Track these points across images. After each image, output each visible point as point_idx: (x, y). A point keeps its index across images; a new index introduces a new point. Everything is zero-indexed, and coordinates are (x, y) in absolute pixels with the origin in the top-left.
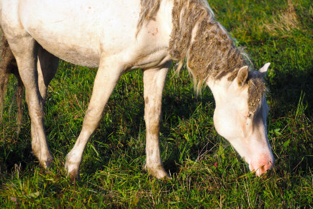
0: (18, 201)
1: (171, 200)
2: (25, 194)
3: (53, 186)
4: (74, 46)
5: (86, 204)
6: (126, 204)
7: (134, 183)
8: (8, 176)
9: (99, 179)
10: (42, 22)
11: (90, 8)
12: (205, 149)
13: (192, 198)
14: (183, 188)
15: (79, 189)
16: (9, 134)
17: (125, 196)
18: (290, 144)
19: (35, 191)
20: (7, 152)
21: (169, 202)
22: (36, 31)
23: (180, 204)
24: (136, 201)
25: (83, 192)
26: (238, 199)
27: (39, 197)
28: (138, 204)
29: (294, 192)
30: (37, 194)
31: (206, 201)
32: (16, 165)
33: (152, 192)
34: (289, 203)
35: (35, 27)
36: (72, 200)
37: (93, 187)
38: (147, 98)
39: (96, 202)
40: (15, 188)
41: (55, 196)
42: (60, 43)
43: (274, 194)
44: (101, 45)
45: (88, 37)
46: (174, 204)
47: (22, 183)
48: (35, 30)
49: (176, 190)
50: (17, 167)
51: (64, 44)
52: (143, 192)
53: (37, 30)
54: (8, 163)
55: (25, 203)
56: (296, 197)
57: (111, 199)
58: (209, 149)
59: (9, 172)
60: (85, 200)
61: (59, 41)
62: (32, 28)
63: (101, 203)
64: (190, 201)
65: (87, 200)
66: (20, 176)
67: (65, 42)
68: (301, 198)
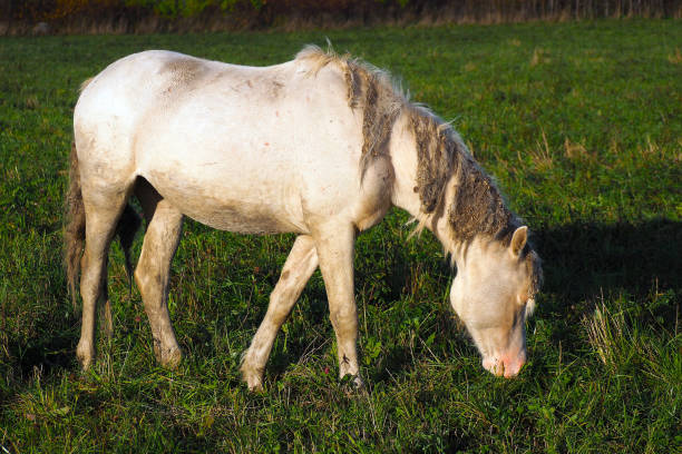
0: (37, 420)
1: (262, 420)
2: (48, 410)
3: (90, 399)
4: (232, 201)
5: (136, 425)
6: (196, 425)
7: (207, 396)
8: (24, 384)
9: (156, 389)
10: (178, 164)
11: (267, 144)
12: (311, 347)
13: (292, 418)
14: (279, 402)
15: (128, 403)
16: (26, 322)
17: (194, 414)
18: (435, 340)
19: (62, 405)
20: (23, 349)
21: (258, 423)
22: (166, 178)
23: (274, 426)
24: (210, 421)
25: (133, 408)
26: (359, 419)
27: (68, 415)
28: (213, 425)
29: (441, 411)
30: (66, 410)
31: (312, 422)
32: (36, 368)
33: (234, 407)
34: (433, 426)
35: (164, 171)
36: (117, 419)
37: (147, 401)
38: (288, 272)
39: (151, 422)
40: (33, 401)
41: (92, 413)
42: (208, 197)
43: (411, 413)
44: (303, 201)
45: (263, 188)
46: (265, 427)
47: (44, 394)
48: (164, 174)
49: (268, 405)
50: (37, 371)
51: (214, 198)
52: (219, 409)
53: (167, 176)
54: (24, 364)
55: (48, 423)
56: (443, 417)
57: (173, 419)
58: (316, 346)
59: (26, 378)
60: (135, 420)
61: (207, 193)
62: (159, 171)
63: (159, 424)
64: (289, 422)
65: (138, 420)
66: (41, 383)
67: (217, 195)
68: (450, 418)
